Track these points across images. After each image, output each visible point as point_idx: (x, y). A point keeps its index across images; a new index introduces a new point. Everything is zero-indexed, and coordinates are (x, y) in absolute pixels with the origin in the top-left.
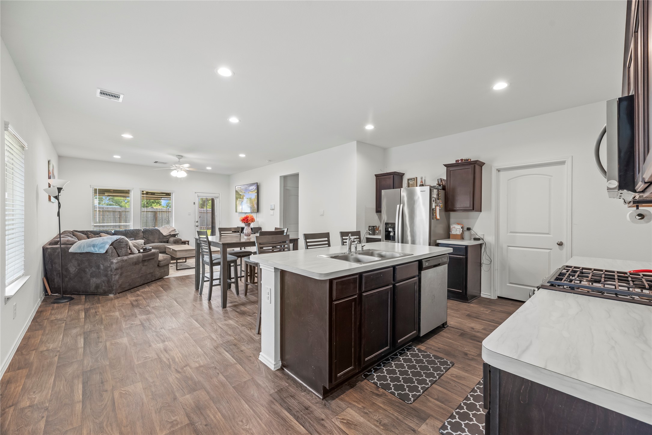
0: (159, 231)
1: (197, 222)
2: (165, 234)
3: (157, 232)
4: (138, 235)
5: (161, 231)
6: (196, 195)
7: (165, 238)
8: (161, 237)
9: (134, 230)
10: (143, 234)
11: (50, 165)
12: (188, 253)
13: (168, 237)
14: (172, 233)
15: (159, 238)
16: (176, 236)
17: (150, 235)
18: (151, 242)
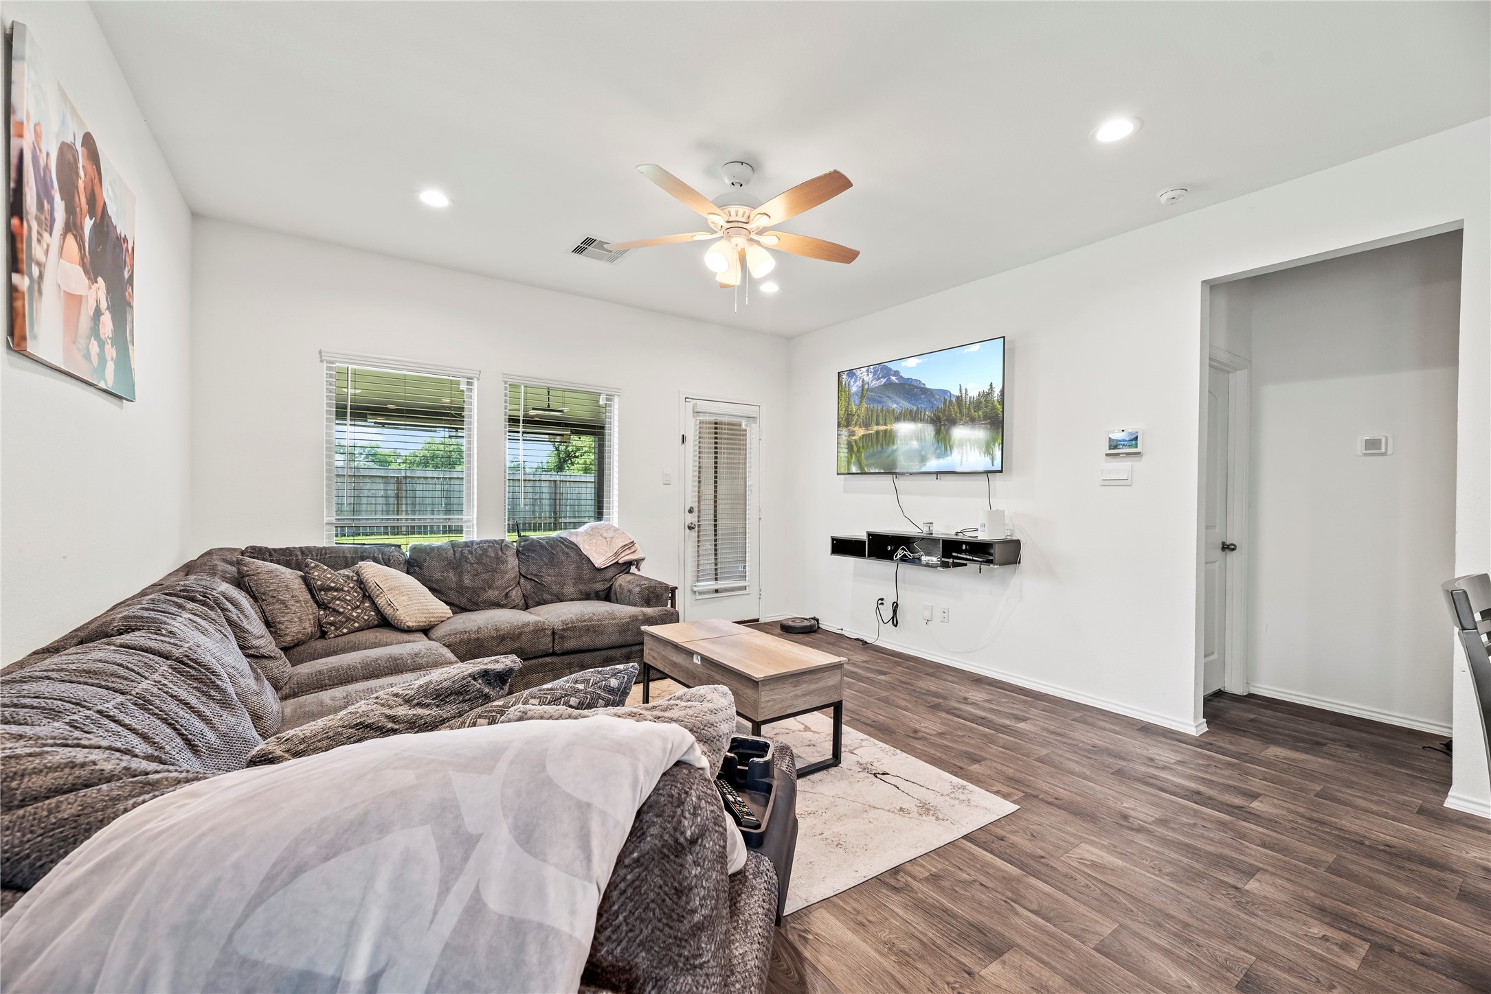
0: (577, 549)
1: (691, 511)
2: (600, 561)
3: (569, 551)
4: (502, 567)
5: (586, 549)
6: (690, 406)
7: (599, 577)
8: (586, 573)
9: (485, 546)
10: (517, 561)
11: (15, 65)
12: (805, 687)
13: (609, 574)
14: (623, 559)
15: (579, 579)
16: (633, 569)
17: (547, 564)
18: (551, 594)
